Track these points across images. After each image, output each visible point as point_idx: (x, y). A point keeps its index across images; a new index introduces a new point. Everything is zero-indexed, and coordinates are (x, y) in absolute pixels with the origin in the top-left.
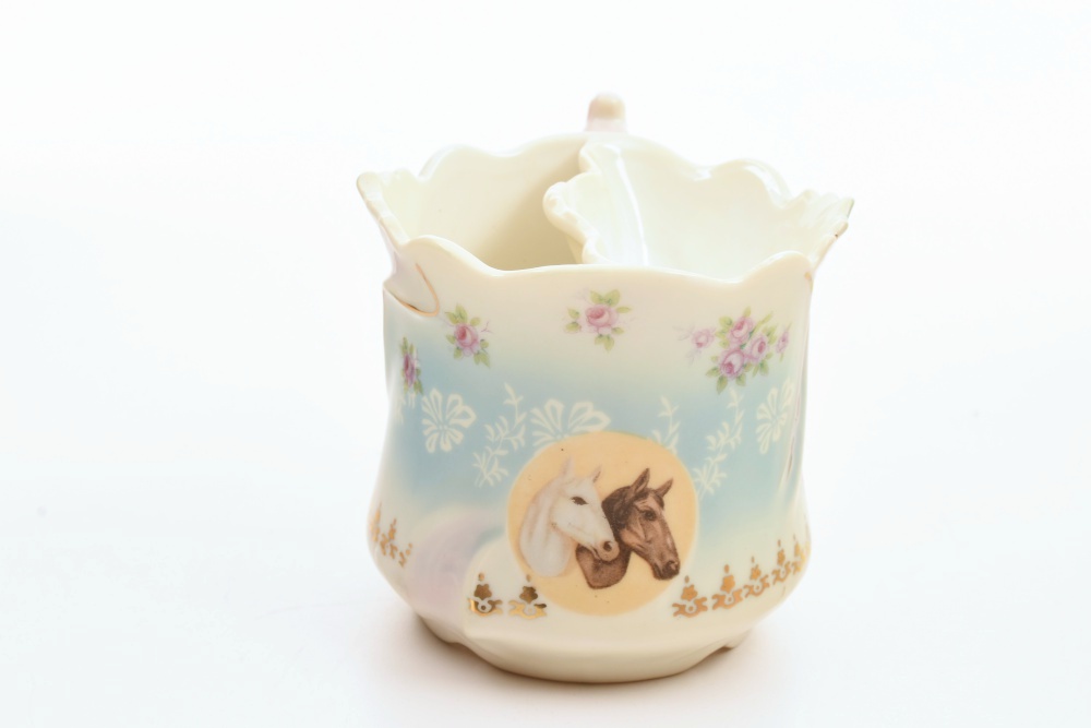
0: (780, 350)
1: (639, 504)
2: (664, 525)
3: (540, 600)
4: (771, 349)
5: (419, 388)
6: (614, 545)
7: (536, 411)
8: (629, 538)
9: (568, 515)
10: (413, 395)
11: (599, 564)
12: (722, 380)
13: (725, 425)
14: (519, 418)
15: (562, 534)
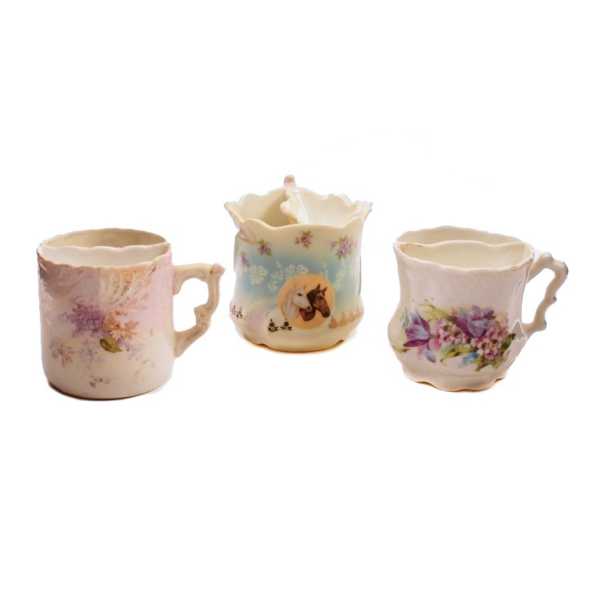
1: (318, 295)
2: (325, 301)
3: (290, 326)
4: (353, 247)
5: (248, 265)
6: (311, 307)
7: (286, 269)
8: (315, 305)
9: (297, 300)
10: (246, 268)
11: (307, 314)
12: (339, 256)
13: (341, 270)
14: (281, 271)
15: (295, 305)
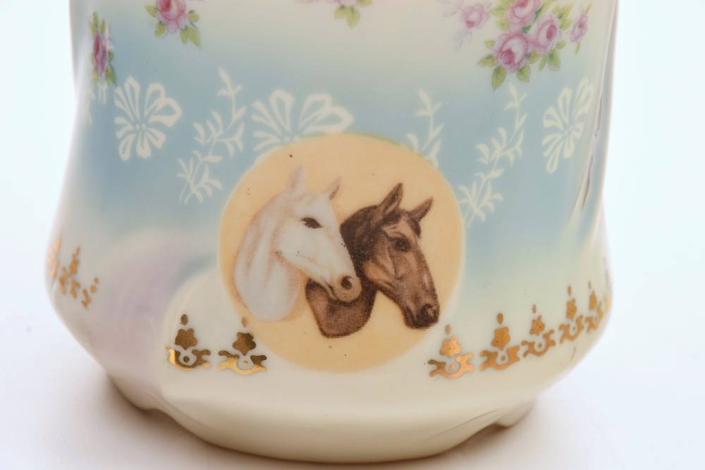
0: (576, 38)
1: (389, 230)
2: (420, 258)
3: (257, 351)
4: (564, 36)
5: (112, 77)
6: (355, 282)
7: (258, 105)
8: (374, 273)
9: (297, 240)
10: (104, 87)
11: (335, 305)
12: (498, 72)
13: (502, 132)
14: (237, 115)
15: (289, 266)
